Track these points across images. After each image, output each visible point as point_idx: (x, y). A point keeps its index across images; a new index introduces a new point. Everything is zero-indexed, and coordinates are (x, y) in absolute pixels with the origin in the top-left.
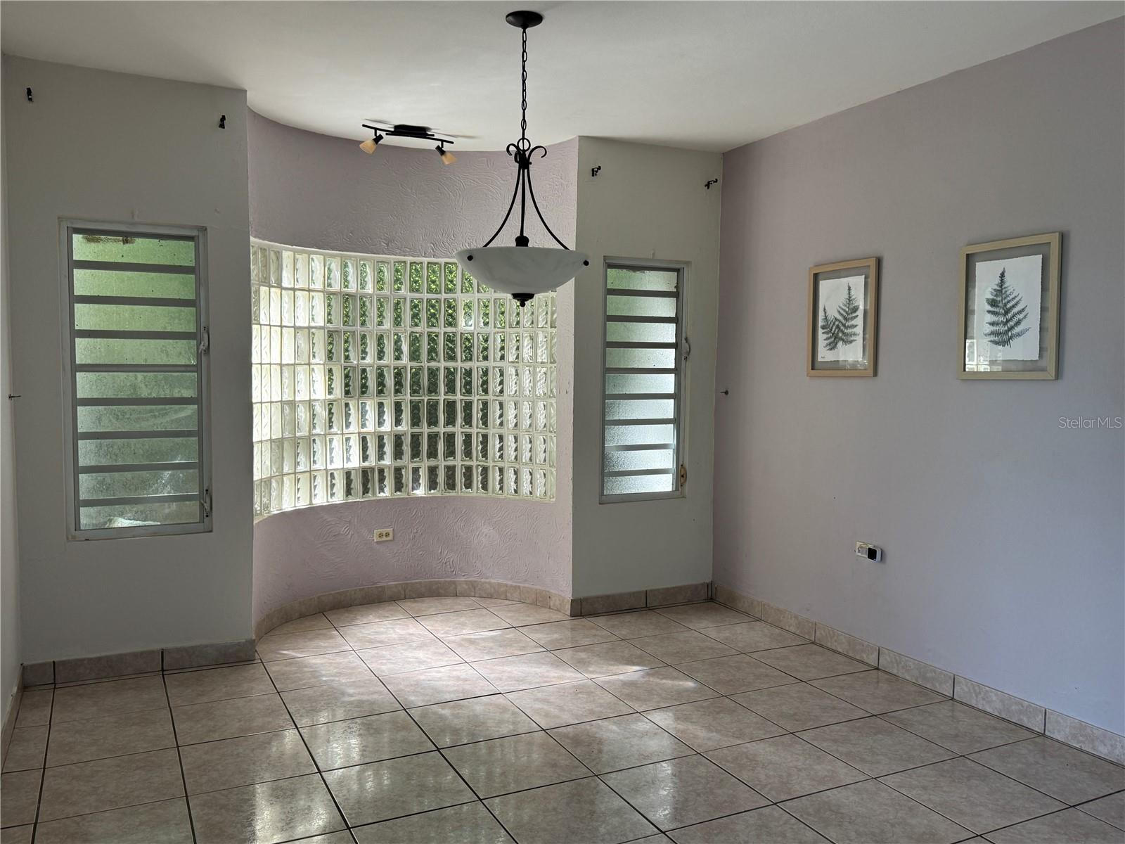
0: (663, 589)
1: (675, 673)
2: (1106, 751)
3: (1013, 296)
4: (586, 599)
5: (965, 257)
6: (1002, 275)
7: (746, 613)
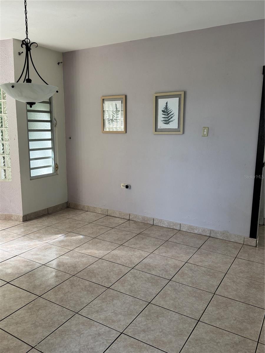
0: (53, 207)
1: (74, 234)
2: (197, 232)
3: (170, 110)
4: (28, 215)
5: (155, 97)
6: (167, 103)
7: (82, 210)
